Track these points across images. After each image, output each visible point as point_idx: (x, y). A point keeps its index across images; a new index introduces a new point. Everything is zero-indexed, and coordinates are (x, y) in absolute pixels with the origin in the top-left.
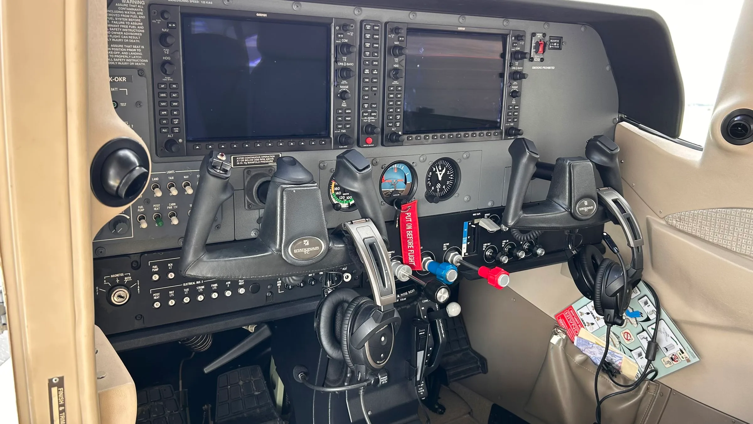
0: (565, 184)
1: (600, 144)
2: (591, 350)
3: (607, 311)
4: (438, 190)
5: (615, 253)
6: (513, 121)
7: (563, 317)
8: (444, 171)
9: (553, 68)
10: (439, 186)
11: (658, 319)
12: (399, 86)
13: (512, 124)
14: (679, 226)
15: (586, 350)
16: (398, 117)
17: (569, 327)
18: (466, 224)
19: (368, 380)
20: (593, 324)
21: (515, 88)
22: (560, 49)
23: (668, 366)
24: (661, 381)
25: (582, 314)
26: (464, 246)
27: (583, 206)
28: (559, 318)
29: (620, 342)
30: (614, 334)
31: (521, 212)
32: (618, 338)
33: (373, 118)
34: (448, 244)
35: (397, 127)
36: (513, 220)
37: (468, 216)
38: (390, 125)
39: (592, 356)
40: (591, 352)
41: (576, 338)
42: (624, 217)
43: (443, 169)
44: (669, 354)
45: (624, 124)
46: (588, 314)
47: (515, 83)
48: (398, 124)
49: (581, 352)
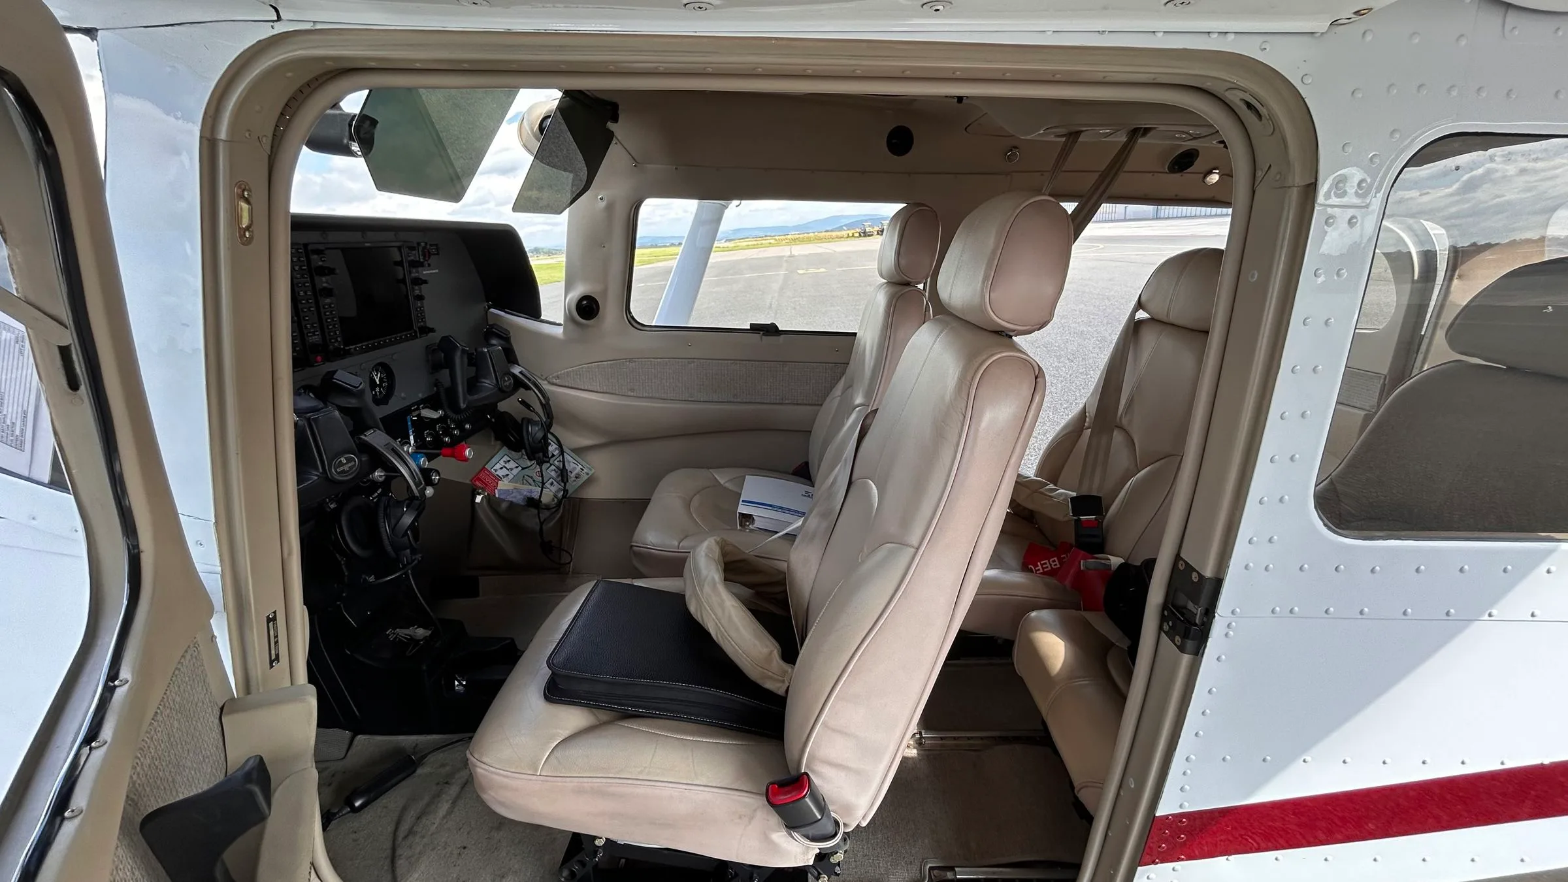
0: (489, 368)
1: (496, 331)
2: (512, 495)
3: (537, 455)
4: (378, 393)
5: (532, 411)
6: (422, 321)
7: (479, 479)
8: (379, 375)
9: (437, 271)
10: (377, 390)
11: (562, 452)
12: (333, 304)
13: (422, 324)
14: (557, 381)
15: (508, 497)
16: (338, 332)
17: (486, 485)
18: (408, 418)
19: (415, 559)
20: (508, 475)
21: (417, 292)
22: (438, 254)
23: (575, 483)
24: (572, 496)
25: (496, 470)
26: (412, 437)
27: (505, 381)
28: (475, 481)
29: (534, 481)
30: (529, 476)
31: (468, 396)
32: (532, 478)
33: (316, 337)
34: (400, 440)
35: (337, 343)
36: (464, 403)
37: (407, 411)
38: (333, 341)
39: (514, 500)
40: (512, 497)
41: (496, 491)
42: (531, 383)
43: (378, 374)
44: (573, 475)
45: (492, 310)
46: (501, 468)
47: (417, 288)
48: (339, 339)
49: (503, 500)
